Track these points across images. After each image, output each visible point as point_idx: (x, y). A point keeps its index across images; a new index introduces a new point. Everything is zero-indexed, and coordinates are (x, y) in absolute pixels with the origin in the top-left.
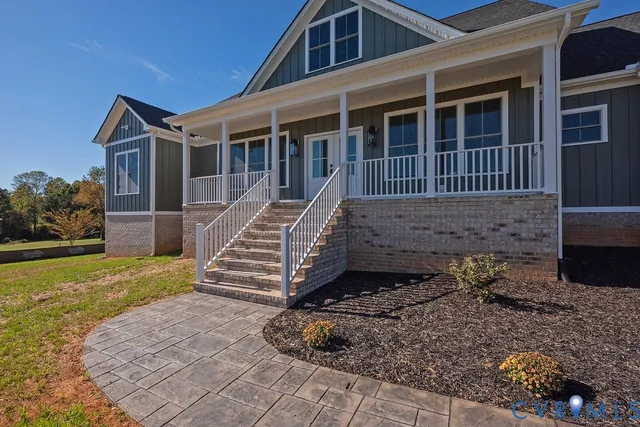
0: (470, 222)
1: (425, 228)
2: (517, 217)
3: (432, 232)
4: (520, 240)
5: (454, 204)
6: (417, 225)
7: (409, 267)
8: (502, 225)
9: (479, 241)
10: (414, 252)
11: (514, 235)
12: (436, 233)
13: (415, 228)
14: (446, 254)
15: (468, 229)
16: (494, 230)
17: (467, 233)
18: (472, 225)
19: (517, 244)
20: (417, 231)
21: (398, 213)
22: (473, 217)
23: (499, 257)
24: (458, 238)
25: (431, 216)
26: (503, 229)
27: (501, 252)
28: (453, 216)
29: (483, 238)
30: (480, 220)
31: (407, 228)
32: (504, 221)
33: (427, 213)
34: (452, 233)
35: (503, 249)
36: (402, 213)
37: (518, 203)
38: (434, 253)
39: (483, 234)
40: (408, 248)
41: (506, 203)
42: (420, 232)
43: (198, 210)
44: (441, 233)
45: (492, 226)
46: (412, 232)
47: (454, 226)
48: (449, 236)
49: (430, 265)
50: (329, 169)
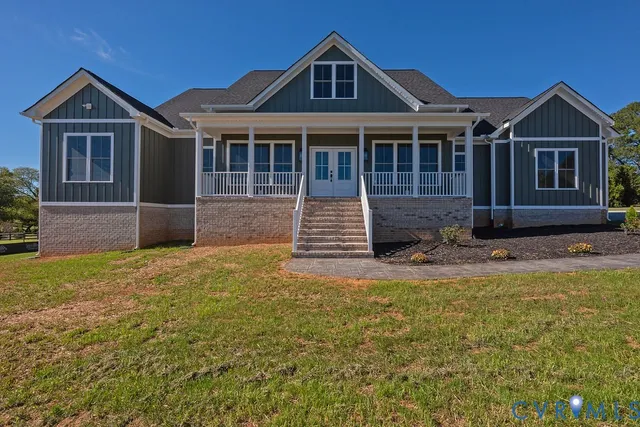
0: (435, 211)
1: (413, 215)
2: (456, 209)
3: (417, 217)
4: (458, 220)
11: (455, 218)
13: (407, 215)
16: (446, 215)
20: (408, 217)
21: (397, 206)
22: (437, 209)
25: (416, 208)
28: (427, 208)
30: (440, 210)
31: (403, 215)
32: (451, 211)
36: (400, 206)
39: (442, 218)
41: (452, 202)
42: (410, 217)
46: (405, 217)
47: (428, 213)
50: (329, 174)
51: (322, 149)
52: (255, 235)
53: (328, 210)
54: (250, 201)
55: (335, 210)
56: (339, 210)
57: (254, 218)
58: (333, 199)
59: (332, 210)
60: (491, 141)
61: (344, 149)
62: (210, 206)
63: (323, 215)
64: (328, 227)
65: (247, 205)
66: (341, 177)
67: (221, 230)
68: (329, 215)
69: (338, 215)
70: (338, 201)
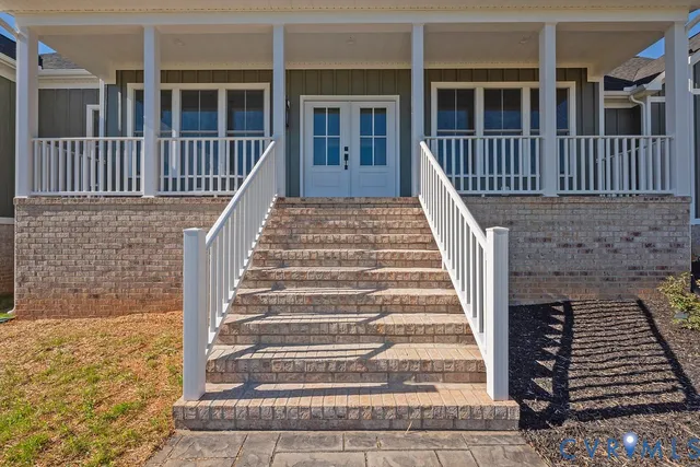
0: (600, 232)
1: (545, 240)
2: (652, 223)
3: (555, 245)
4: (655, 251)
5: (582, 206)
6: (535, 235)
7: (523, 297)
8: (637, 234)
9: (611, 255)
10: (530, 274)
11: (648, 246)
12: (559, 246)
13: (532, 240)
14: (571, 274)
15: (599, 240)
16: (627, 240)
17: (597, 245)
18: (604, 235)
19: (652, 256)
20: (533, 245)
21: (508, 218)
22: (605, 224)
23: (633, 274)
24: (587, 252)
25: (553, 223)
26: (637, 239)
27: (634, 268)
28: (580, 223)
29: (615, 251)
30: (612, 228)
31: (521, 240)
32: (638, 229)
33: (549, 218)
34: (580, 245)
35: (638, 263)
36: (514, 218)
37: (652, 206)
38: (557, 274)
39: (616, 246)
40: (521, 269)
41: (641, 206)
42: (538, 245)
43: (69, 208)
44: (566, 245)
45: (625, 235)
46: (527, 245)
47: (582, 237)
48: (576, 249)
49: (553, 291)
50: (342, 153)
51: (326, 101)
52: (158, 291)
53: (336, 229)
54: (148, 206)
55: (354, 229)
56: (366, 229)
57: (156, 248)
58: (349, 203)
59: (348, 228)
60: (644, 99)
61: (373, 101)
62: (49, 219)
63: (323, 244)
64: (334, 281)
65: (138, 217)
66: (365, 160)
67: (78, 279)
68: (337, 243)
69: (363, 243)
70: (361, 205)
